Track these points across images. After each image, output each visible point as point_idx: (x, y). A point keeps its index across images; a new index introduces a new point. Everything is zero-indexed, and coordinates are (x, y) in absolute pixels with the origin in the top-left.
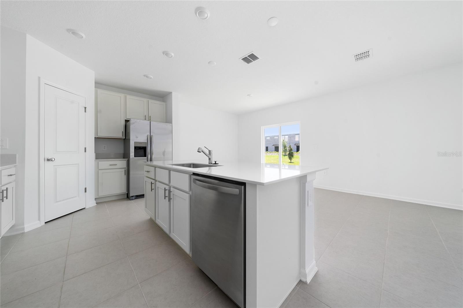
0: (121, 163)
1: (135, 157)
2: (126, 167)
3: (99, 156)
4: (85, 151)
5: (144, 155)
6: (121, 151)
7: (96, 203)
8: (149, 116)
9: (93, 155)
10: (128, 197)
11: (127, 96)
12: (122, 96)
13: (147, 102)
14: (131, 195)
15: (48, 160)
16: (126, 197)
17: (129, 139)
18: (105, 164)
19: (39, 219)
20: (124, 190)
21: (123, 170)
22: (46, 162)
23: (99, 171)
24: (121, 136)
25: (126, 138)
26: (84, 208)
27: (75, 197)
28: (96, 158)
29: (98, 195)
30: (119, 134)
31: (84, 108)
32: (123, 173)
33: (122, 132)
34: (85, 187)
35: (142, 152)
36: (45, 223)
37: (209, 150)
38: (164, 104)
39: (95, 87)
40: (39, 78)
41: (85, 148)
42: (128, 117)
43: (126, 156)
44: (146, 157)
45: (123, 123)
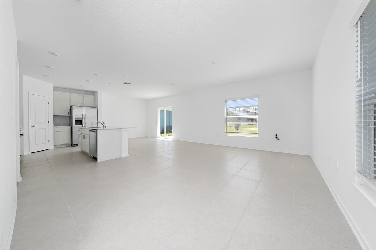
0: (68, 128)
1: (75, 125)
2: (70, 130)
3: (55, 125)
4: (49, 122)
5: (80, 124)
6: (68, 122)
7: (55, 148)
8: (84, 103)
9: (53, 124)
10: (72, 145)
11: (71, 94)
12: (68, 94)
13: (83, 96)
14: (73, 144)
15: (32, 126)
16: (71, 146)
17: (72, 116)
18: (59, 129)
19: (29, 151)
20: (70, 142)
21: (69, 132)
22: (32, 127)
23: (56, 132)
24: (68, 114)
25: (71, 115)
26: (48, 149)
27: (44, 143)
28: (54, 126)
29: (55, 143)
30: (67, 113)
31: (48, 103)
32: (69, 133)
33: (68, 113)
34: (48, 139)
35: (79, 123)
36: (32, 153)
37: (103, 122)
38: (93, 96)
39: (53, 90)
40: (28, 92)
41: (49, 121)
42: (71, 105)
43: (70, 125)
44: (82, 125)
45: (69, 108)
